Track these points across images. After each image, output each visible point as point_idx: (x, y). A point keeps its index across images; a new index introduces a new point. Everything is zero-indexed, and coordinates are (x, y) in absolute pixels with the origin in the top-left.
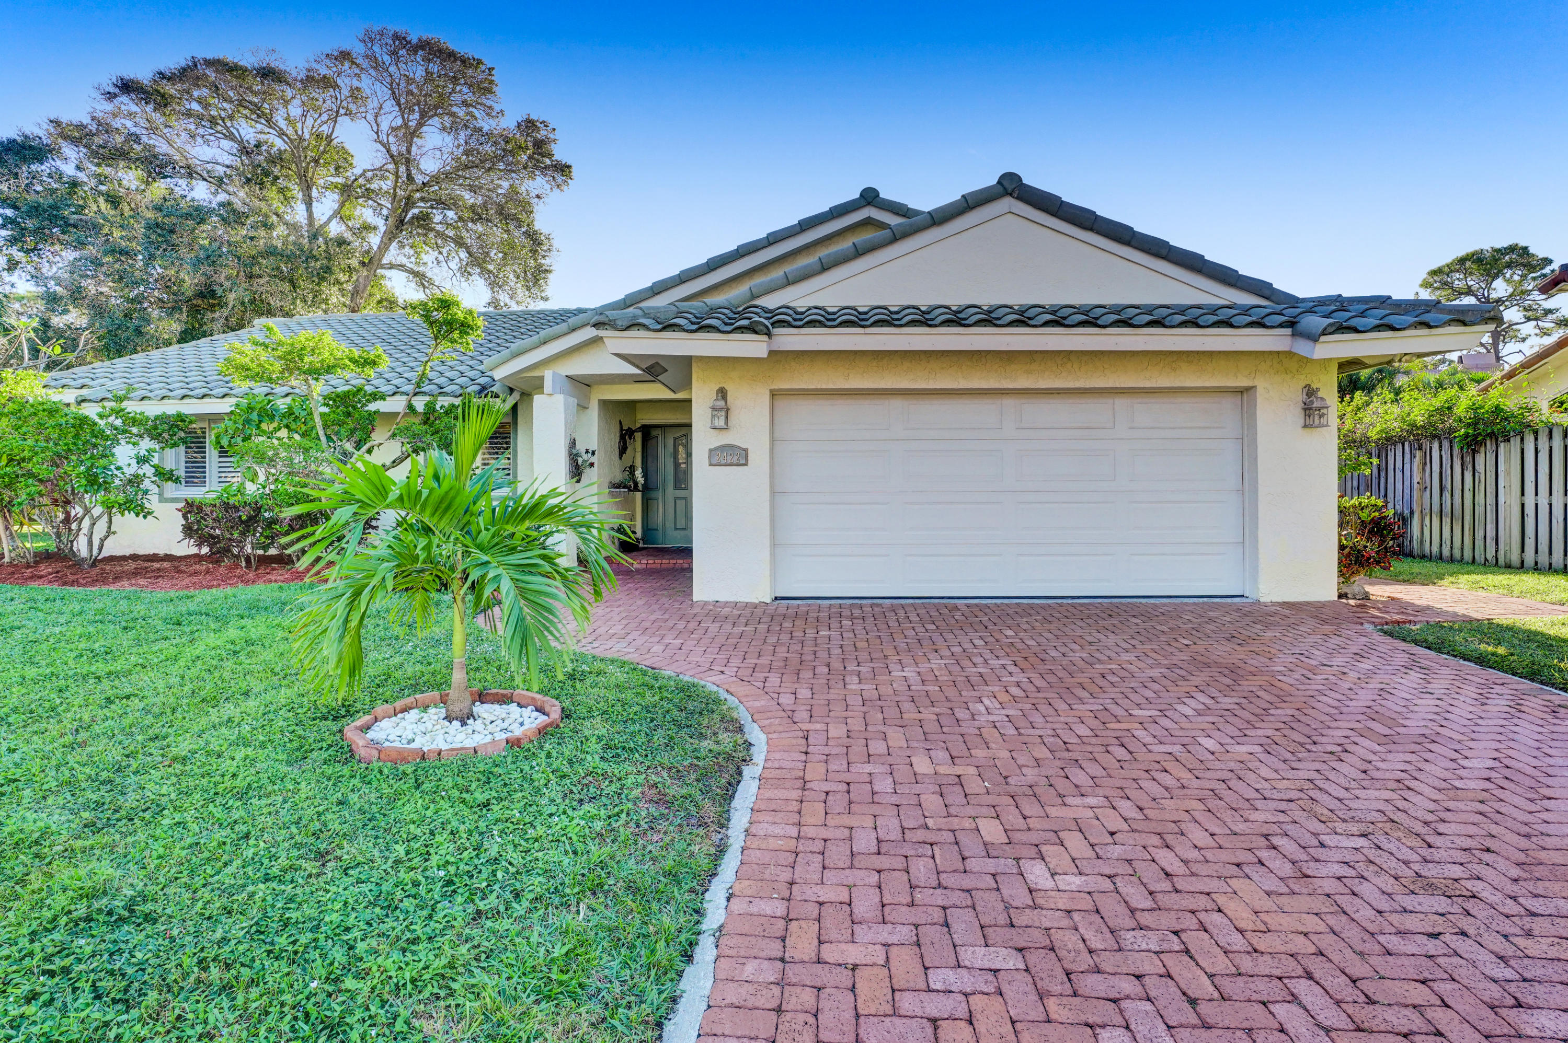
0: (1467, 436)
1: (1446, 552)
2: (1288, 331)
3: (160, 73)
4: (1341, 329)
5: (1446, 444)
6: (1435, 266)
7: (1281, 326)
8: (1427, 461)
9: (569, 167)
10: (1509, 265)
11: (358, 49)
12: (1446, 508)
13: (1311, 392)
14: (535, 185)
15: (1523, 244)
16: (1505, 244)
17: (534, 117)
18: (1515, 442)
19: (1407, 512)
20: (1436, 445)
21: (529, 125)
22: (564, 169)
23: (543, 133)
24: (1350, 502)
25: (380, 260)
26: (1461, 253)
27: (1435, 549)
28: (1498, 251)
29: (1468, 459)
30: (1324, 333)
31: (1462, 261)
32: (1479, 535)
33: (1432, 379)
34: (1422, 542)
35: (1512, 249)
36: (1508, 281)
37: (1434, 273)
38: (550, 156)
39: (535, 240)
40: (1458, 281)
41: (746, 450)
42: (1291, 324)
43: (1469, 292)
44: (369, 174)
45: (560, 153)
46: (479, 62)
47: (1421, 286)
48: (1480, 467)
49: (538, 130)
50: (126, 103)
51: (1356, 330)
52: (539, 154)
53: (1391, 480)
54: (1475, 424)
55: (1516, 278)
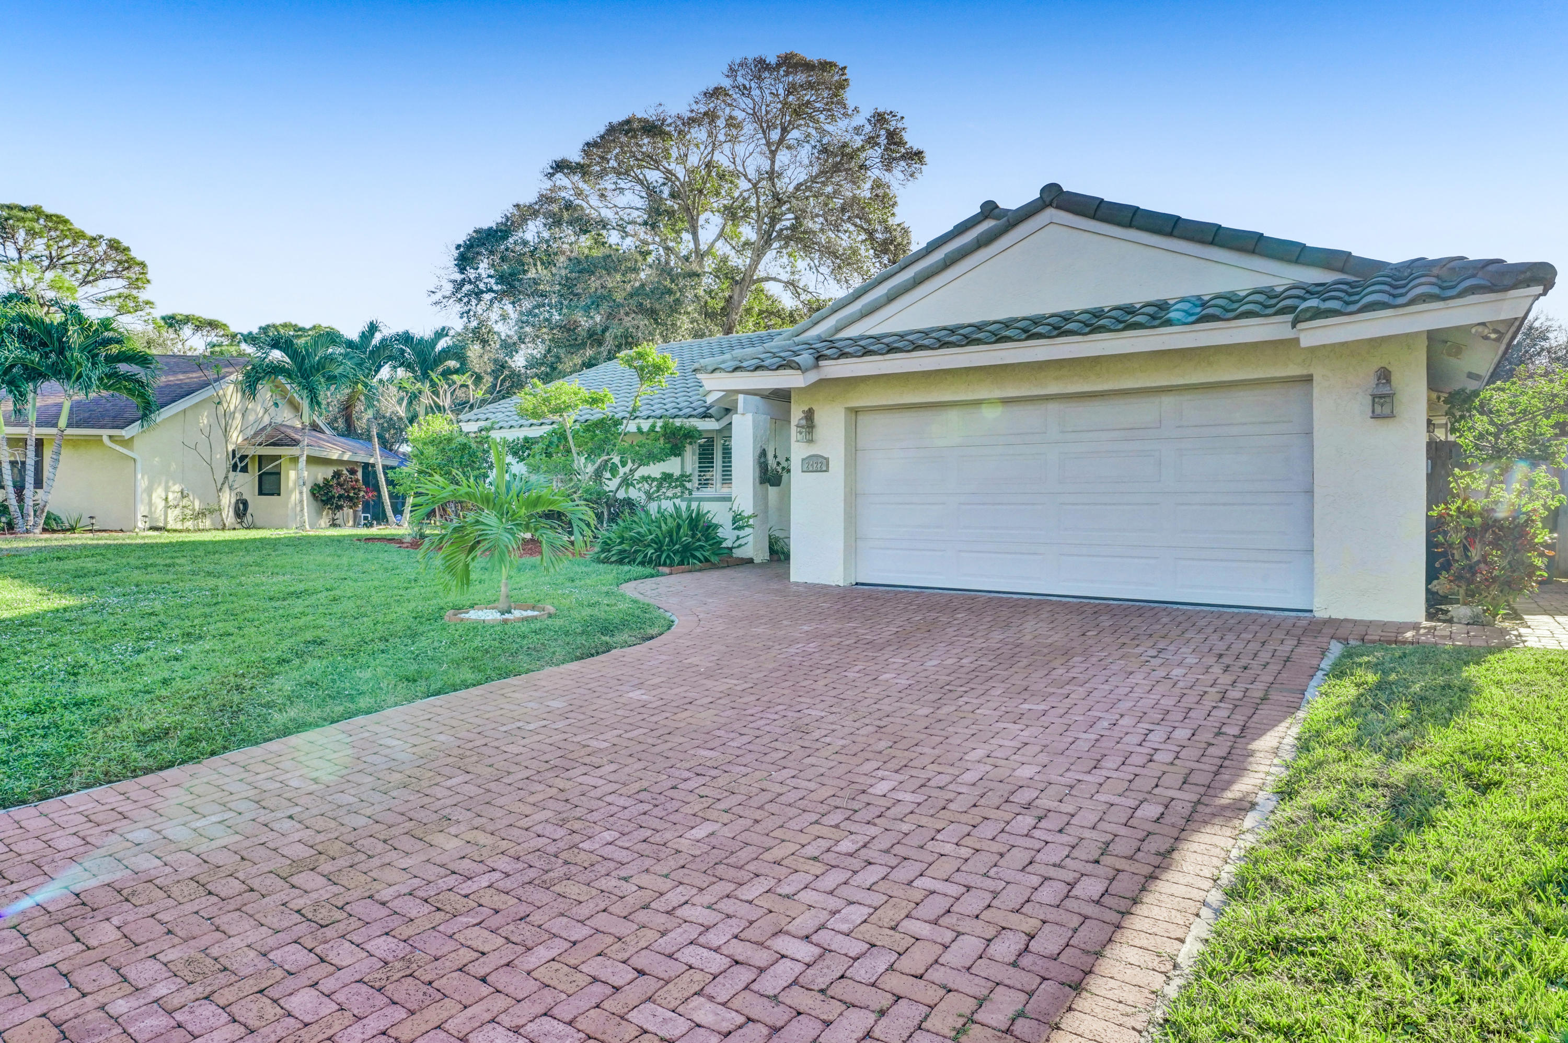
2: (1289, 317)
3: (588, 144)
7: (1282, 312)
9: (921, 152)
11: (726, 83)
13: (1383, 376)
14: (895, 178)
17: (881, 109)
21: (880, 118)
22: (917, 156)
23: (893, 123)
25: (752, 276)
38: (903, 144)
41: (827, 460)
42: (1294, 309)
45: (912, 140)
46: (833, 64)
49: (887, 121)
50: (561, 179)
52: (895, 144)
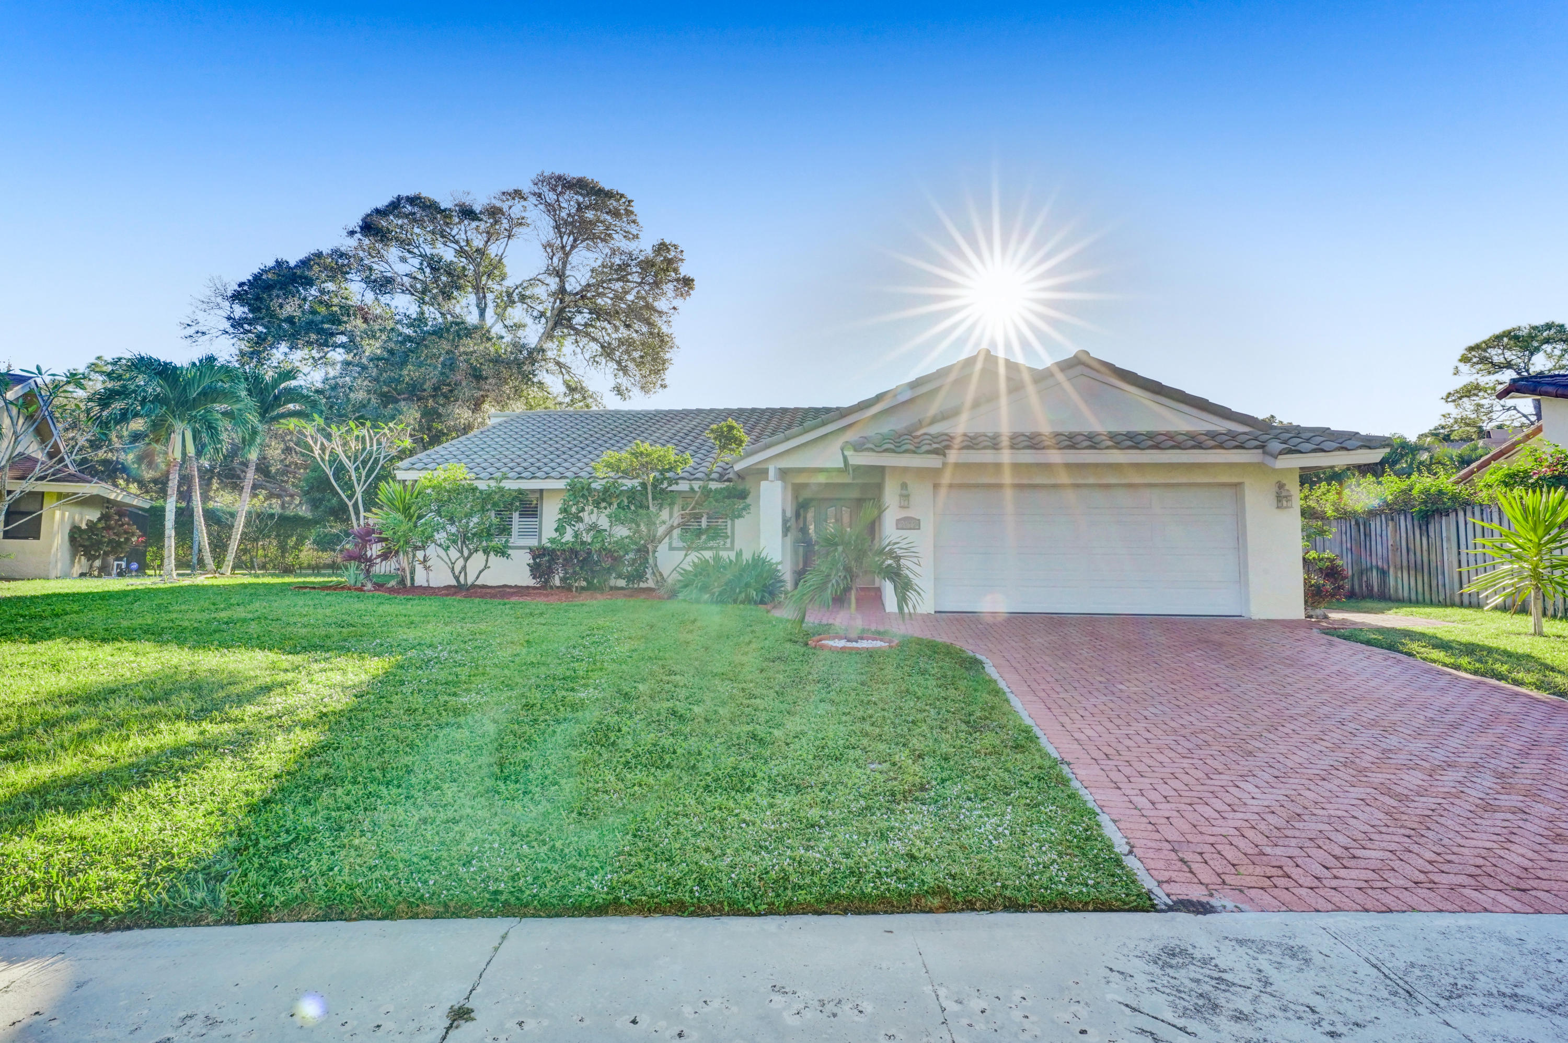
0: (1420, 511)
1: (1413, 597)
2: (1260, 451)
4: (1290, 451)
5: (1409, 517)
6: (1472, 343)
7: (1256, 448)
8: (1397, 528)
9: (693, 280)
10: (1547, 341)
12: (1412, 561)
13: (1281, 486)
15: (1558, 321)
16: (1540, 321)
17: (667, 242)
18: (1452, 516)
19: (1385, 567)
20: (1402, 518)
21: (662, 247)
22: (688, 282)
23: (673, 254)
24: (1313, 554)
26: (1498, 331)
27: (1406, 594)
28: (1535, 328)
29: (1424, 528)
30: (1280, 453)
31: (1499, 338)
32: (1434, 583)
33: (1454, 454)
34: (1396, 589)
35: (1549, 326)
36: (1549, 356)
37: (1471, 349)
38: (676, 270)
39: (663, 341)
40: (1496, 355)
41: (919, 520)
42: (1262, 447)
43: (1509, 365)
44: (525, 285)
45: (686, 269)
46: (622, 196)
47: (1460, 361)
48: (1432, 534)
49: (668, 250)
51: (1301, 452)
53: (1373, 543)
54: (1425, 502)
55: (1557, 352)
